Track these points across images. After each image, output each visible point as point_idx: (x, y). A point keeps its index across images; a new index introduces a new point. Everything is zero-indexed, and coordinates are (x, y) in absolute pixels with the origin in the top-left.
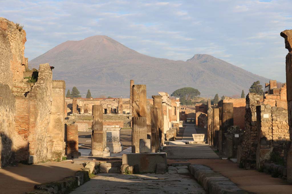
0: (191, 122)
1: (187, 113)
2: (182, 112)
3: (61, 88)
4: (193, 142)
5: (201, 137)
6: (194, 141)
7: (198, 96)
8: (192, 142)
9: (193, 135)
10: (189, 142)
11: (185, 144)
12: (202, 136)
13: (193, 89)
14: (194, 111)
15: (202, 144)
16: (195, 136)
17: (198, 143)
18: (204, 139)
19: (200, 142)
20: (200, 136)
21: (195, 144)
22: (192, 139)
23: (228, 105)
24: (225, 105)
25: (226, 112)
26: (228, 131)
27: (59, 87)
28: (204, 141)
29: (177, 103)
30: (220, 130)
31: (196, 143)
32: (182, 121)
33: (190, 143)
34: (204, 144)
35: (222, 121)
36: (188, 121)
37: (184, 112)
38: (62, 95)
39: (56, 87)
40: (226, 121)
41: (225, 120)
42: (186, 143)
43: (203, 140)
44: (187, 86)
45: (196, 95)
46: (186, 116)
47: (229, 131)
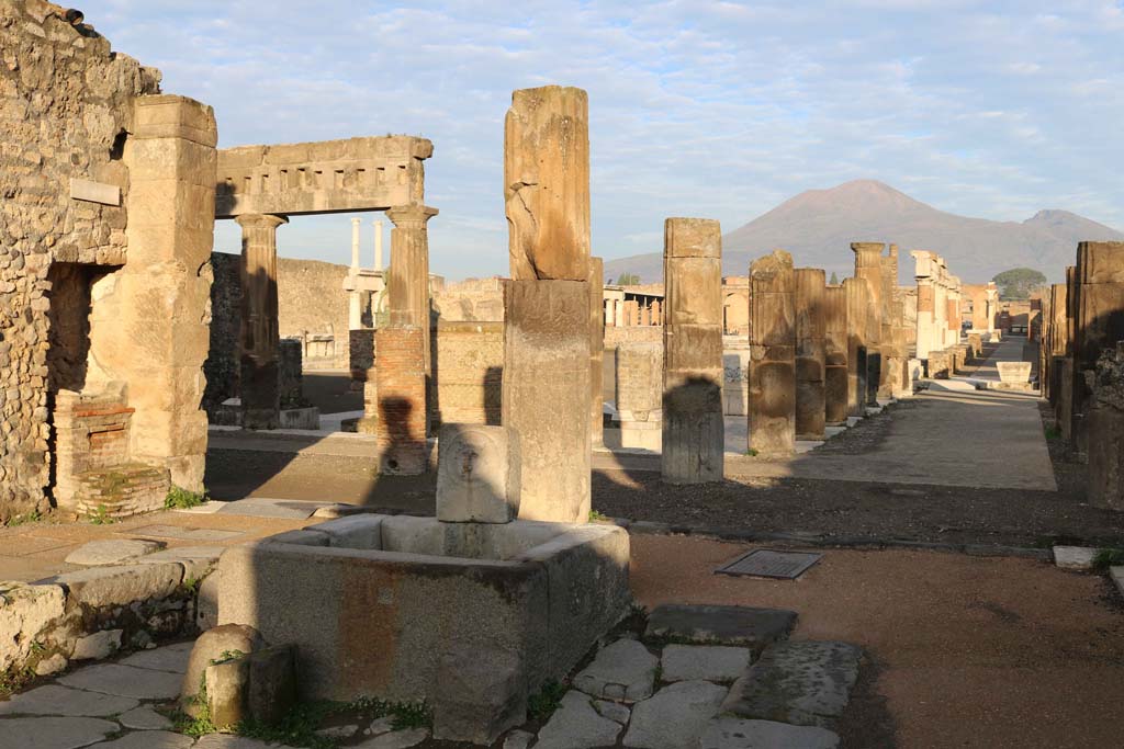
0: (1021, 333)
1: (1014, 315)
2: (1003, 312)
3: (168, 137)
4: (999, 383)
5: (1022, 370)
6: (1000, 380)
7: (1042, 283)
8: (995, 384)
9: (999, 364)
10: (986, 384)
11: (973, 388)
12: (1025, 368)
13: (1032, 272)
14: (1027, 310)
15: (1024, 391)
16: (1004, 367)
17: (1012, 386)
18: (1031, 374)
19: (1017, 386)
20: (1018, 368)
21: (1004, 389)
22: (995, 375)
23: (1106, 251)
24: (1092, 252)
25: (1094, 279)
26: (1101, 367)
27: (160, 129)
28: (1030, 382)
29: (989, 291)
30: (1068, 355)
31: (1007, 386)
32: (999, 331)
33: (988, 387)
34: (1030, 390)
35: (1076, 323)
36: (1014, 330)
37: (1008, 312)
38: (170, 169)
39: (149, 134)
40: (1095, 320)
41: (1089, 318)
42: (978, 387)
43: (1027, 379)
44: (1023, 266)
45: (1038, 283)
46: (1011, 320)
47: (1107, 365)
